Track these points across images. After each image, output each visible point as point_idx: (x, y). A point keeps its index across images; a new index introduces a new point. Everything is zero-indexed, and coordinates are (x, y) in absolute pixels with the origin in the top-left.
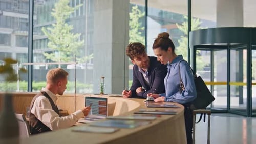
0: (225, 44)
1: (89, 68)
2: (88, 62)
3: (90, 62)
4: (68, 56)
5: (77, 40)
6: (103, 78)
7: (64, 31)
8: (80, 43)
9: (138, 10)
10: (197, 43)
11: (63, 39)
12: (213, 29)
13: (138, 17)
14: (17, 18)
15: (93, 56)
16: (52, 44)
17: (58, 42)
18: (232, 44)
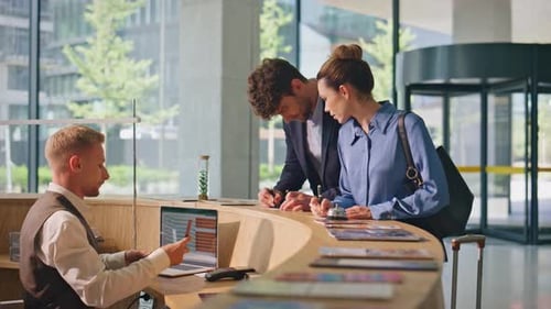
0: (476, 81)
1: (170, 136)
2: (166, 122)
3: (171, 122)
4: (121, 109)
5: (143, 75)
6: (207, 158)
7: (114, 54)
8: (148, 81)
9: (278, 9)
10: (415, 79)
11: (112, 71)
12: (451, 49)
13: (276, 23)
14: (11, 28)
15: (178, 110)
16: (87, 83)
17: (99, 78)
18: (492, 80)
